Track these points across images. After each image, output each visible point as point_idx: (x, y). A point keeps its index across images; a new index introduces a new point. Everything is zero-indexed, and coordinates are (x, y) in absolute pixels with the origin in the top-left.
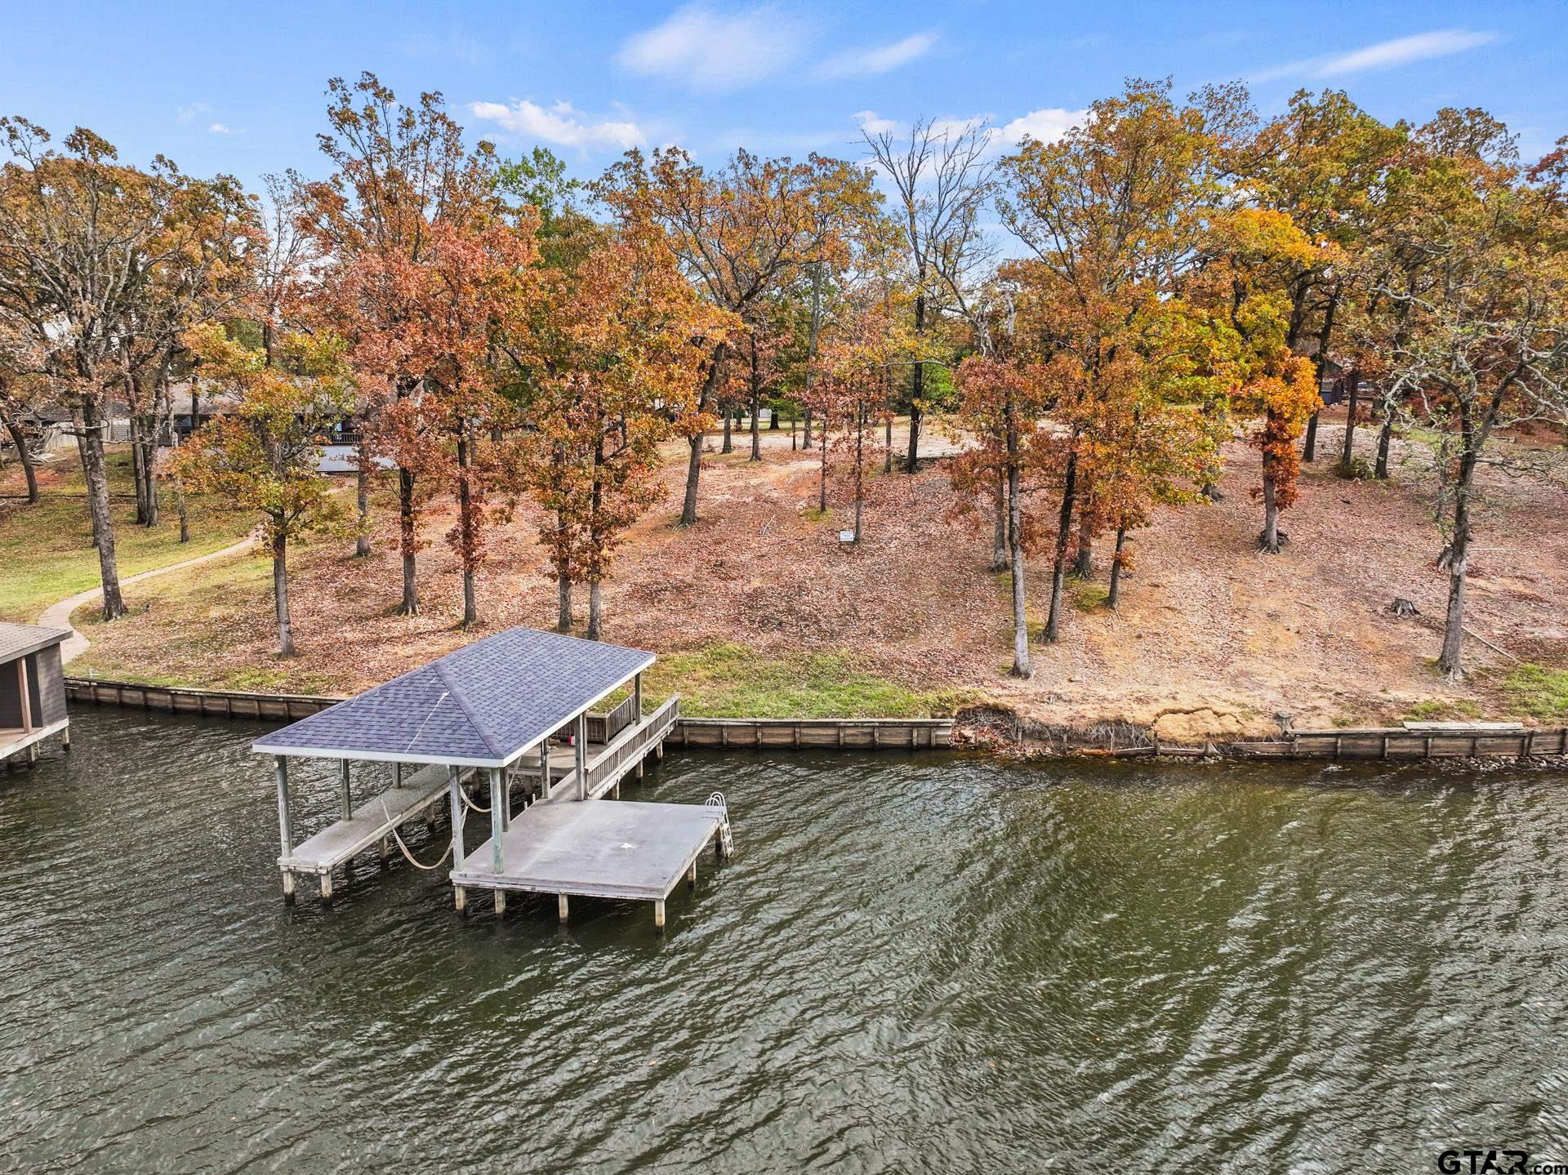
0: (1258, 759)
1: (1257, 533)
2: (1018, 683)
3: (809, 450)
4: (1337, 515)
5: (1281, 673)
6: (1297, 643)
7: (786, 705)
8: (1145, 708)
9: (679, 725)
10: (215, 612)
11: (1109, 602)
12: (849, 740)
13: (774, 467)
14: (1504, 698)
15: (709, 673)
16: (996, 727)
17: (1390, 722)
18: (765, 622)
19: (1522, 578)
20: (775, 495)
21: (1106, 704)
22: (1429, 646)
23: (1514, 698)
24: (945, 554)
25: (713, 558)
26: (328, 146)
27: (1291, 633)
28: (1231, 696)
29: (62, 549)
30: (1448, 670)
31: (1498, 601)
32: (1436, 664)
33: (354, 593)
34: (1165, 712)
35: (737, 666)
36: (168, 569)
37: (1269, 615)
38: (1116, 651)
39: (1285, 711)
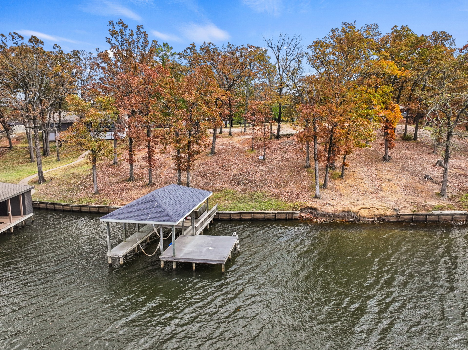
0: (390, 222)
1: (382, 156)
2: (316, 200)
3: (246, 133)
4: (404, 151)
5: (394, 197)
6: (398, 188)
7: (249, 207)
8: (356, 207)
9: (218, 213)
10: (72, 181)
11: (341, 176)
12: (268, 217)
13: (236, 138)
14: (461, 204)
15: (224, 198)
16: (311, 213)
17: (427, 211)
18: (239, 183)
19: (461, 169)
20: (238, 146)
21: (344, 206)
22: (437, 189)
23: (464, 204)
24: (291, 163)
25: (221, 164)
26: (109, 41)
27: (396, 185)
28: (380, 204)
29: (21, 163)
30: (443, 196)
31: (454, 176)
32: (439, 194)
33: (114, 175)
34: (362, 208)
35: (233, 196)
36: (55, 169)
37: (389, 180)
38: (345, 191)
39: (397, 208)
